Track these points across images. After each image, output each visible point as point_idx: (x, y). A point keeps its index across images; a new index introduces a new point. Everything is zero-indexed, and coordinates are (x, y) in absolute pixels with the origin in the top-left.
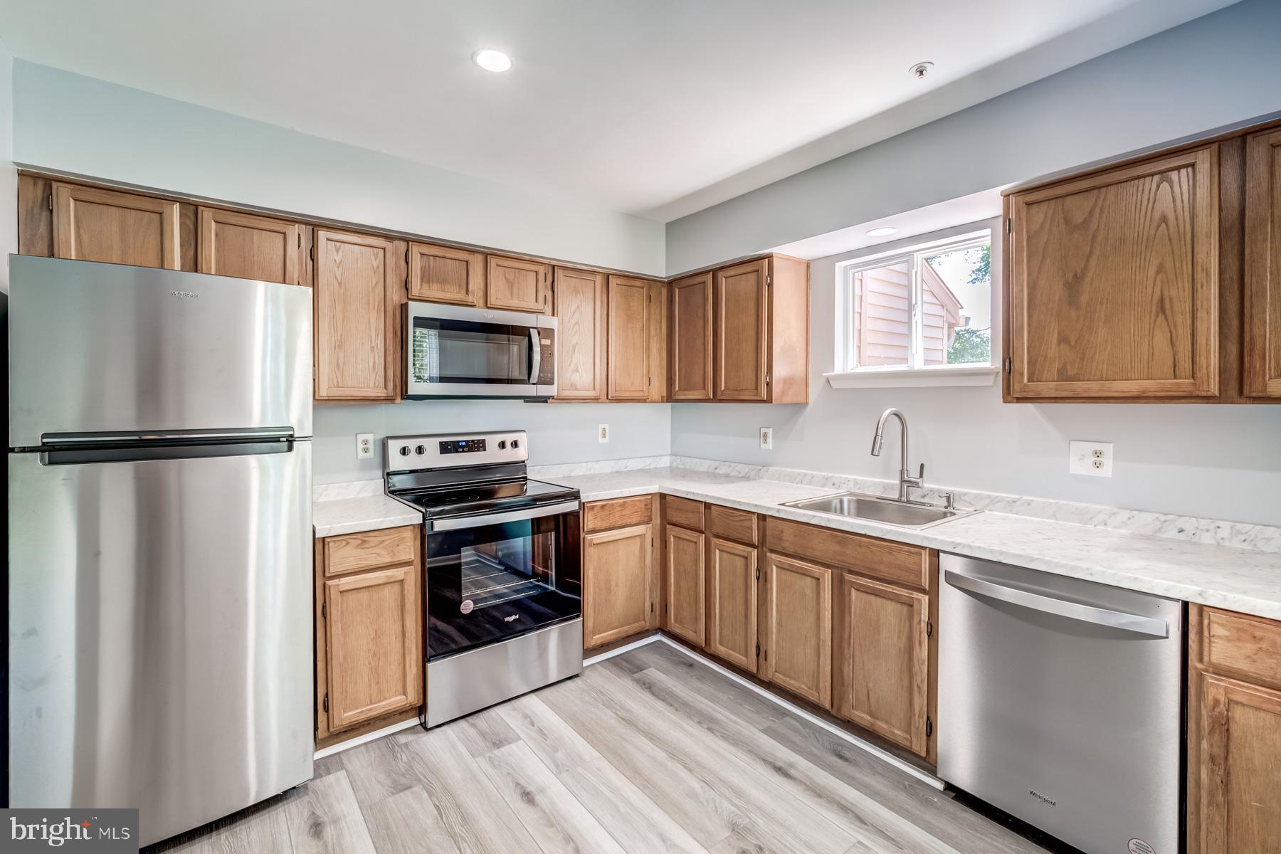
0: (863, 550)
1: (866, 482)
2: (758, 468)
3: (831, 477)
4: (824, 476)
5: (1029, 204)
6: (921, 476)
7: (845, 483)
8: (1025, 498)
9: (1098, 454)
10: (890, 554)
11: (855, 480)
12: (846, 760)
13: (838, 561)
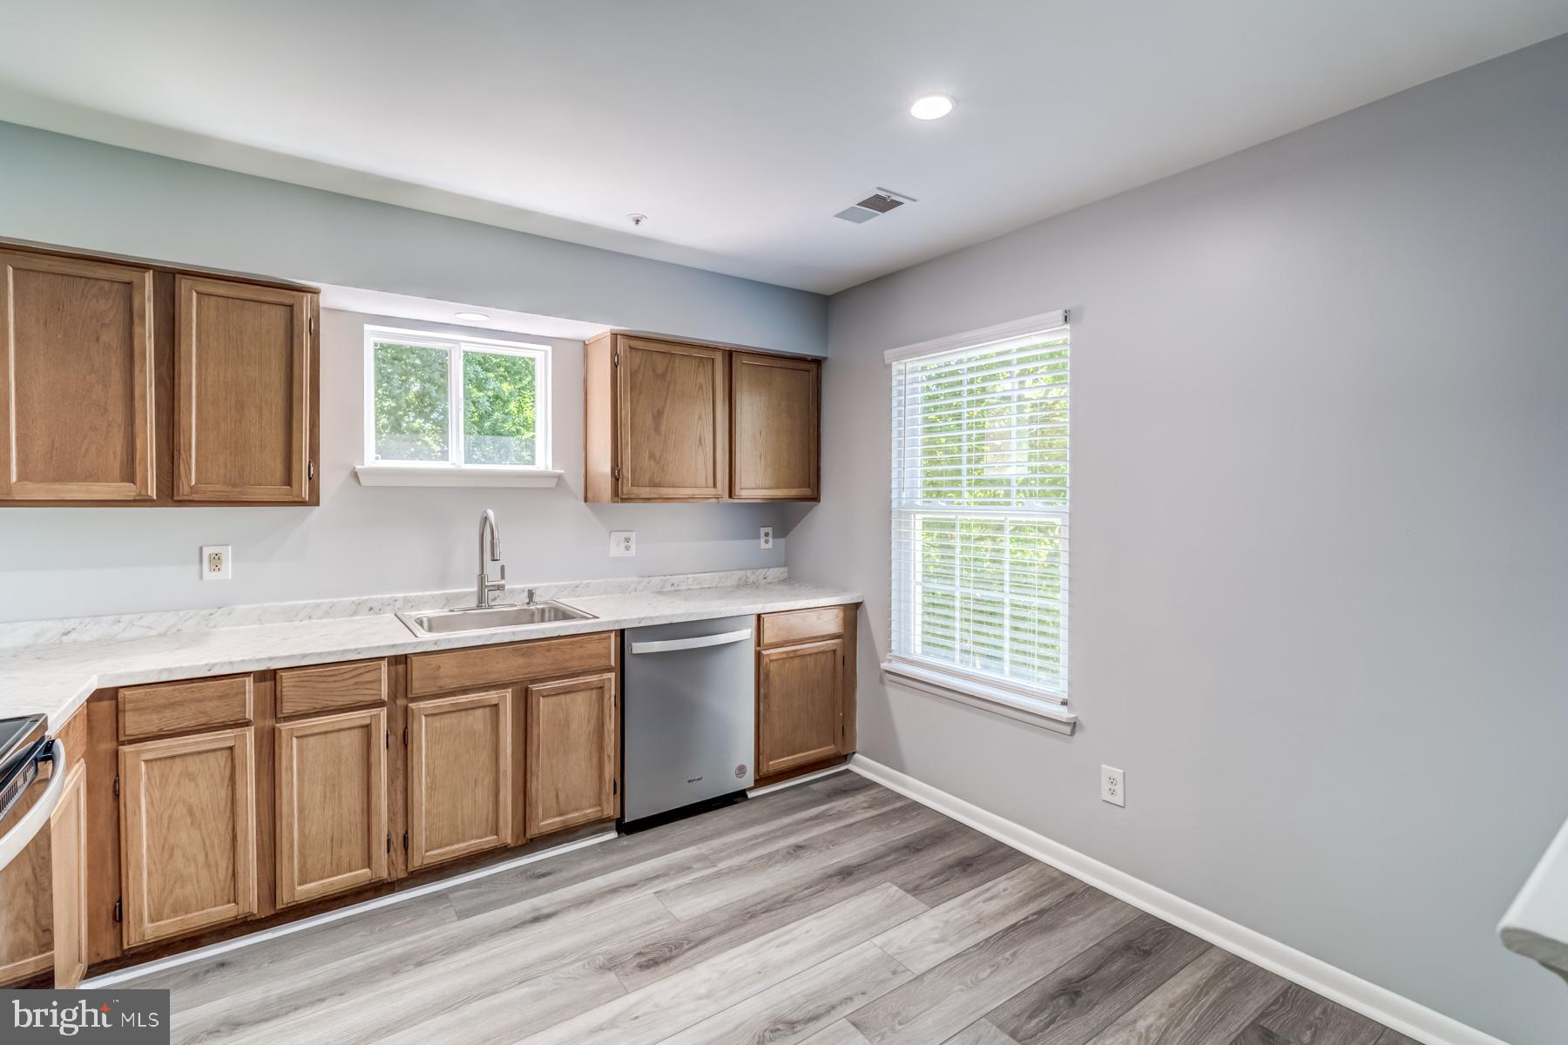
0: (553, 652)
1: (422, 597)
2: (205, 612)
3: (366, 601)
4: (353, 602)
5: (631, 348)
6: (503, 577)
7: (389, 605)
8: (584, 582)
9: (627, 540)
10: (582, 647)
11: (405, 598)
12: (549, 874)
13: (523, 674)
